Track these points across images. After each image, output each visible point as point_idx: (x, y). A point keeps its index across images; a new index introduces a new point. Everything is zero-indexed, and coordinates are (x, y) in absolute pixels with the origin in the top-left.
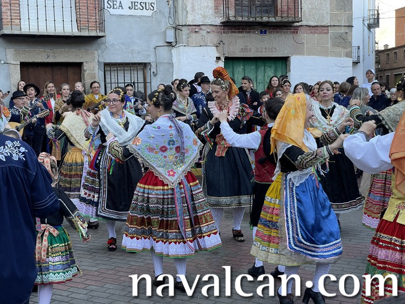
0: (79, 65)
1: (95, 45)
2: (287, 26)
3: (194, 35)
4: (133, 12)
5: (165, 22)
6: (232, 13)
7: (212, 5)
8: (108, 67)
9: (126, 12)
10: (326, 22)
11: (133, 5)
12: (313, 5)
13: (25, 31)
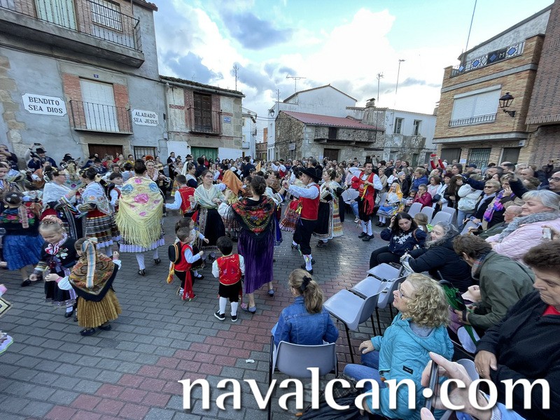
0: (121, 146)
1: (128, 138)
2: (217, 135)
3: (177, 136)
4: (147, 124)
5: (163, 130)
6: (193, 128)
7: (184, 124)
8: (135, 148)
9: (144, 124)
10: (232, 135)
11: (147, 121)
12: (227, 128)
13: (89, 128)
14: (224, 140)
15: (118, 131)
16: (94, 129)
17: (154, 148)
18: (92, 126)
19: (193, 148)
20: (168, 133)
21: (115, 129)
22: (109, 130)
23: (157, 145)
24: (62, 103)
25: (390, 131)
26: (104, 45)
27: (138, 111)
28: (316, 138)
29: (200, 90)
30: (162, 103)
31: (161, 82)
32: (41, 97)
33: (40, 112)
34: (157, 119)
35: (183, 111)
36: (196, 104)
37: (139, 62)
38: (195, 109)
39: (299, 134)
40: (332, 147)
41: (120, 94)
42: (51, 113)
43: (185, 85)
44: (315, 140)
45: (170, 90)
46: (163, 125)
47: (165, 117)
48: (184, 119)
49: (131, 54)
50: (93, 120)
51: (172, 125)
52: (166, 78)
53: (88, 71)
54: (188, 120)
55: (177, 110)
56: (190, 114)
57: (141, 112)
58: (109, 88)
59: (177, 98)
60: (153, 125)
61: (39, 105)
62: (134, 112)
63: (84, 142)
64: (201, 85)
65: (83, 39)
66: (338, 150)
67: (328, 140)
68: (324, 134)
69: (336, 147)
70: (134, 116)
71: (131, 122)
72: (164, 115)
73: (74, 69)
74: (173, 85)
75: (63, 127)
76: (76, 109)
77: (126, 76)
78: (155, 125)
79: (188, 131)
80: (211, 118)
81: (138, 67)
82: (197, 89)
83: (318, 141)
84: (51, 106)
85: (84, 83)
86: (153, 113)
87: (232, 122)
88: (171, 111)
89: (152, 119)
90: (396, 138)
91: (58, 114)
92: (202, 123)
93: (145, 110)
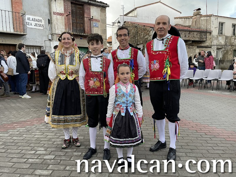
4: (36, 27)
5: (48, 32)
6: (71, 31)
8: (27, 47)
9: (33, 27)
11: (36, 25)
12: (96, 31)
15: (14, 32)
17: (41, 47)
20: (52, 35)
21: (11, 30)
25: (215, 32)
27: (29, 16)
30: (47, 11)
34: (43, 23)
35: (63, 17)
41: (17, 3)
45: (53, 1)
46: (48, 28)
47: (50, 22)
48: (64, 24)
51: (55, 28)
54: (67, 25)
55: (58, 16)
56: (68, 20)
57: (31, 17)
59: (59, 7)
62: (26, 18)
70: (26, 20)
72: (49, 20)
78: (42, 28)
80: (83, 23)
87: (100, 26)
88: (54, 17)
89: (40, 23)
90: (220, 38)
92: (77, 27)
93: (35, 15)
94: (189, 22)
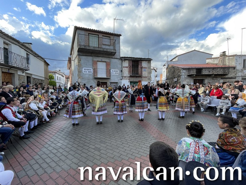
1: (109, 79)
3: (125, 78)
4: (115, 74)
5: (120, 76)
6: (131, 74)
7: (128, 73)
8: (111, 83)
9: (114, 74)
10: (147, 76)
11: (115, 73)
12: (145, 73)
13: (98, 77)
14: (143, 78)
15: (106, 77)
16: (99, 77)
17: (117, 83)
18: (99, 76)
19: (131, 82)
20: (122, 77)
21: (105, 77)
22: (103, 77)
23: (118, 82)
24: (92, 69)
25: (239, 67)
26: (105, 50)
27: (113, 70)
28: (189, 74)
29: (134, 60)
30: (121, 66)
31: (121, 59)
32: (87, 68)
33: (86, 73)
34: (118, 72)
35: (128, 68)
36: (133, 65)
37: (114, 53)
38: (132, 67)
39: (179, 74)
40: (199, 78)
41: (108, 65)
42: (89, 73)
43: (129, 59)
44: (188, 76)
45: (124, 61)
46: (121, 74)
47: (121, 71)
48: (128, 71)
49: (112, 51)
50: (99, 74)
51: (124, 74)
52: (122, 57)
53: (100, 59)
54: (129, 72)
55: (126, 68)
56: (130, 69)
57: (114, 70)
58: (105, 63)
59: (126, 64)
60: (117, 74)
61: (86, 71)
62: (111, 71)
63: (96, 81)
64: (135, 58)
65: (100, 49)
66: (203, 80)
67: (196, 75)
68: (194, 72)
69: (201, 78)
70: (111, 72)
71: (110, 74)
73: (96, 59)
74: (125, 59)
75: (91, 77)
76: (95, 71)
77: (110, 59)
79: (129, 76)
80: (138, 70)
81: (114, 55)
82: (133, 60)
83: (190, 76)
84: (89, 71)
85: (99, 63)
86: (118, 70)
87: (147, 71)
88: (124, 69)
89: (117, 72)
90: (245, 71)
91: (91, 73)
92: (135, 72)
93: (115, 69)
94: (217, 61)
